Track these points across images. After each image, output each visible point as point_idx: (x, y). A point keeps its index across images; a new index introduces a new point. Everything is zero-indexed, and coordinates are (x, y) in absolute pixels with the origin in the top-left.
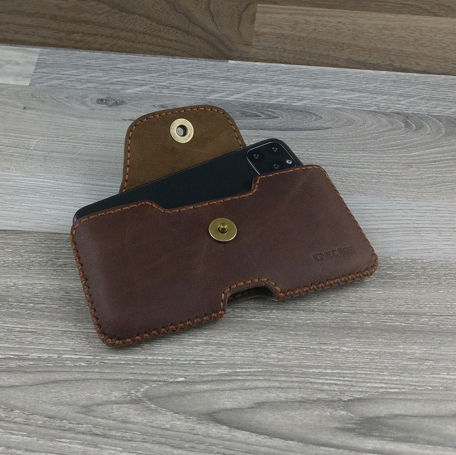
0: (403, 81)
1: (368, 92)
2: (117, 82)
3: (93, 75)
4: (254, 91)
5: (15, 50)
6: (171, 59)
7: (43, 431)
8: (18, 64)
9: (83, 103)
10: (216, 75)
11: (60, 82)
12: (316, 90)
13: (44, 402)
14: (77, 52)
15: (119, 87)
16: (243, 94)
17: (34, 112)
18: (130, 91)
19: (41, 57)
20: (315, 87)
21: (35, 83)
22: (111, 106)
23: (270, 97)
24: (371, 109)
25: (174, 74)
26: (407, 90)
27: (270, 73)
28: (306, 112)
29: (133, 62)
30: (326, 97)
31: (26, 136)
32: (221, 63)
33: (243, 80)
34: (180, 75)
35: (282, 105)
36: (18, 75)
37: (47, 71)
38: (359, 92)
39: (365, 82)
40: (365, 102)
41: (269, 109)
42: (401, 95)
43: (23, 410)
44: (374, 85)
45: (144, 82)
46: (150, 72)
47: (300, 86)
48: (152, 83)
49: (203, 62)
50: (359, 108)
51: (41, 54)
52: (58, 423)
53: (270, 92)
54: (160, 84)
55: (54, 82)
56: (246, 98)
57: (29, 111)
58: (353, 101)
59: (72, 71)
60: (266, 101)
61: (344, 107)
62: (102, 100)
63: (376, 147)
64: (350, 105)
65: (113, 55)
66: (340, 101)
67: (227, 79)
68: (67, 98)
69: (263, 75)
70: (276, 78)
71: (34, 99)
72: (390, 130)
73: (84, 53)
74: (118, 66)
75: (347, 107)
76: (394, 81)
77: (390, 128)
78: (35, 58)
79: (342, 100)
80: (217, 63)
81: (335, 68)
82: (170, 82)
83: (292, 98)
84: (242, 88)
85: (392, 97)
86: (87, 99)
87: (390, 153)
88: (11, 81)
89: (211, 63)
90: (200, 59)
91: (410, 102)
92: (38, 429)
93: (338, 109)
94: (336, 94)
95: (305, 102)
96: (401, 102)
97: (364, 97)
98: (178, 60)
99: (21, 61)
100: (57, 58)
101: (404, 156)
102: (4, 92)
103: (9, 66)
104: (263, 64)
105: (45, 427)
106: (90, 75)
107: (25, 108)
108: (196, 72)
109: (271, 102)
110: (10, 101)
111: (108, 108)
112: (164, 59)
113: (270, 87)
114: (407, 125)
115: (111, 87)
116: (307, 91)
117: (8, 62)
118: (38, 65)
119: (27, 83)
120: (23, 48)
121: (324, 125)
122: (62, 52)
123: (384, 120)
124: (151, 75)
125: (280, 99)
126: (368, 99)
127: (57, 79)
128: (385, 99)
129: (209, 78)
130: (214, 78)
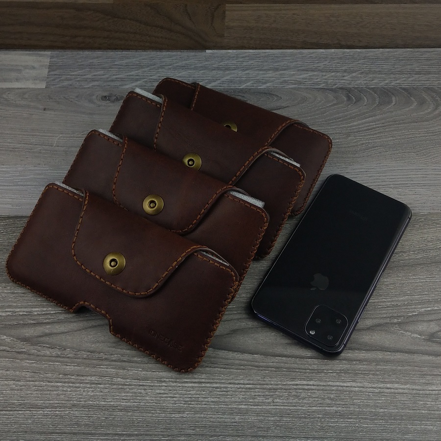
0: (348, 57)
1: (319, 70)
2: (116, 78)
3: (96, 73)
4: (228, 77)
5: (29, 55)
6: (159, 53)
7: (87, 361)
8: (34, 68)
9: (91, 101)
10: (196, 65)
11: (70, 82)
12: (278, 73)
13: (86, 342)
14: (81, 52)
15: (118, 83)
16: (219, 82)
17: (53, 113)
18: (127, 87)
19: (52, 60)
20: (276, 70)
21: (50, 85)
22: (113, 102)
23: (241, 82)
24: (321, 86)
25: (162, 67)
26: (351, 65)
27: (241, 60)
28: (270, 94)
29: (128, 58)
30: (285, 79)
31: (49, 134)
32: (200, 54)
33: (218, 69)
34: (167, 67)
35: (250, 89)
36: (35, 79)
37: (58, 73)
38: (313, 71)
39: (317, 62)
40: (316, 80)
41: (240, 94)
42: (345, 71)
43: (72, 348)
44: (324, 63)
45: (137, 77)
46: (142, 67)
47: (265, 70)
48: (144, 77)
49: (185, 54)
50: (312, 87)
51: (52, 57)
52: (97, 355)
53: (240, 77)
54: (151, 77)
55: (66, 83)
56: (222, 85)
57: (49, 112)
58: (306, 80)
59: (79, 72)
60: (237, 86)
61: (300, 86)
62: (105, 97)
63: (323, 121)
64: (304, 84)
65: (111, 53)
66: (297, 81)
67: (205, 68)
68: (77, 97)
69: (234, 62)
70: (245, 64)
71: (51, 100)
72: (335, 105)
73: (87, 53)
74: (116, 63)
75: (302, 87)
76: (341, 58)
77: (335, 102)
78: (46, 61)
79: (298, 80)
80: (196, 54)
81: (293, 50)
82: (159, 75)
83: (258, 81)
84: (218, 76)
85: (338, 74)
86: (94, 97)
87: (334, 126)
88: (30, 85)
89: (192, 54)
90: (182, 50)
91: (352, 77)
92: (84, 361)
93: (294, 89)
94: (294, 75)
95: (268, 85)
96: (345, 78)
97: (315, 75)
98: (165, 53)
99: (36, 65)
100: (65, 60)
101: (345, 127)
102: (26, 96)
103: (27, 71)
104: (235, 51)
105: (89, 359)
106: (94, 74)
107: (45, 109)
108: (180, 64)
109: (241, 87)
110: (32, 104)
111: (111, 104)
112: (153, 53)
113: (240, 73)
114: (349, 98)
115: (112, 84)
116: (271, 74)
117: (26, 67)
118: (51, 67)
119: (43, 85)
120: (36, 52)
121: (283, 105)
122: (69, 53)
123: (331, 96)
124: (143, 70)
125: (248, 84)
126: (318, 77)
127: (67, 79)
128: (332, 76)
129: (191, 69)
130: (195, 68)
